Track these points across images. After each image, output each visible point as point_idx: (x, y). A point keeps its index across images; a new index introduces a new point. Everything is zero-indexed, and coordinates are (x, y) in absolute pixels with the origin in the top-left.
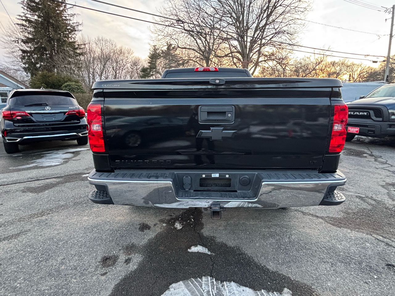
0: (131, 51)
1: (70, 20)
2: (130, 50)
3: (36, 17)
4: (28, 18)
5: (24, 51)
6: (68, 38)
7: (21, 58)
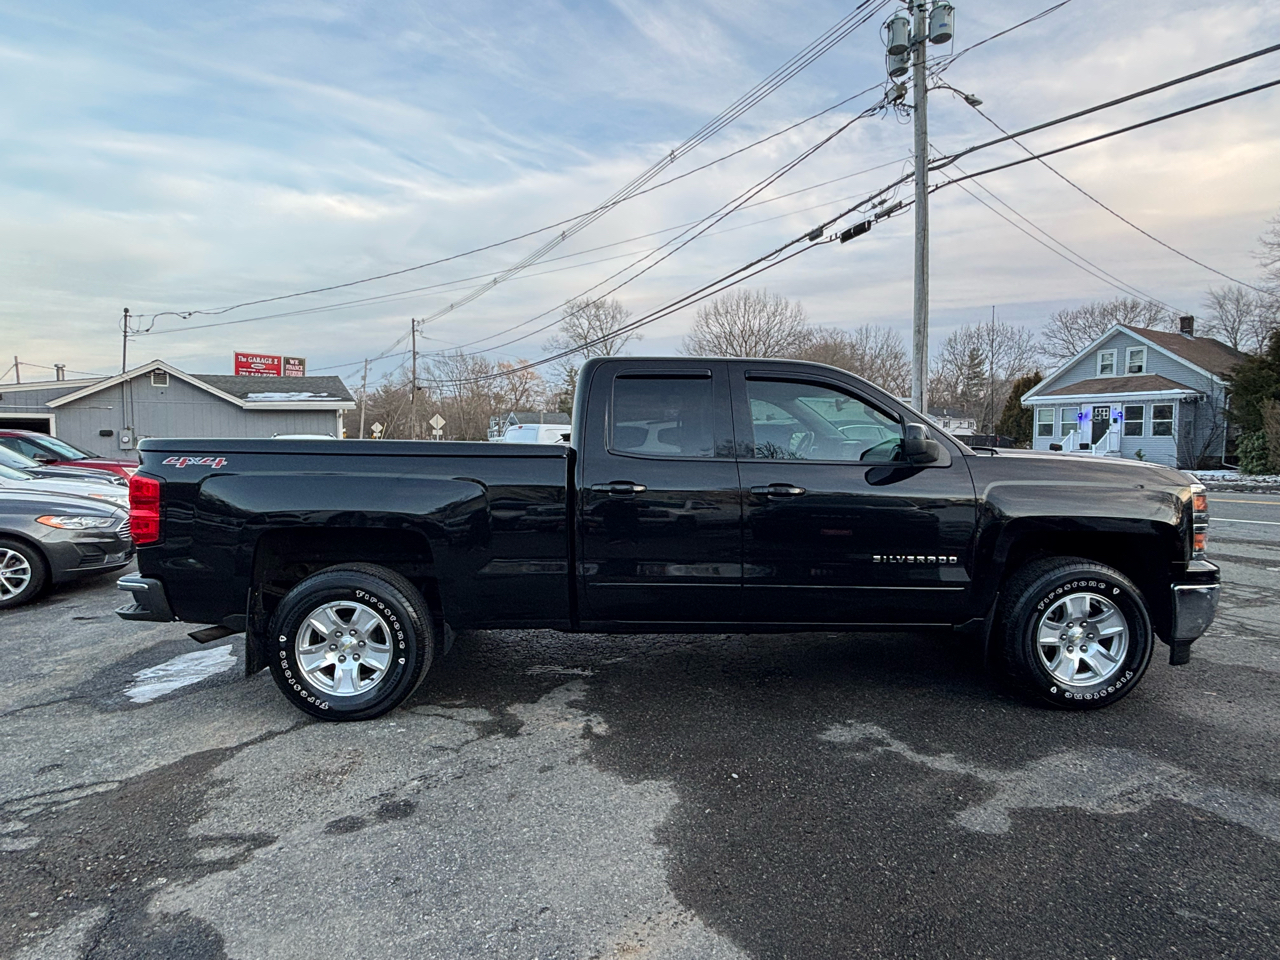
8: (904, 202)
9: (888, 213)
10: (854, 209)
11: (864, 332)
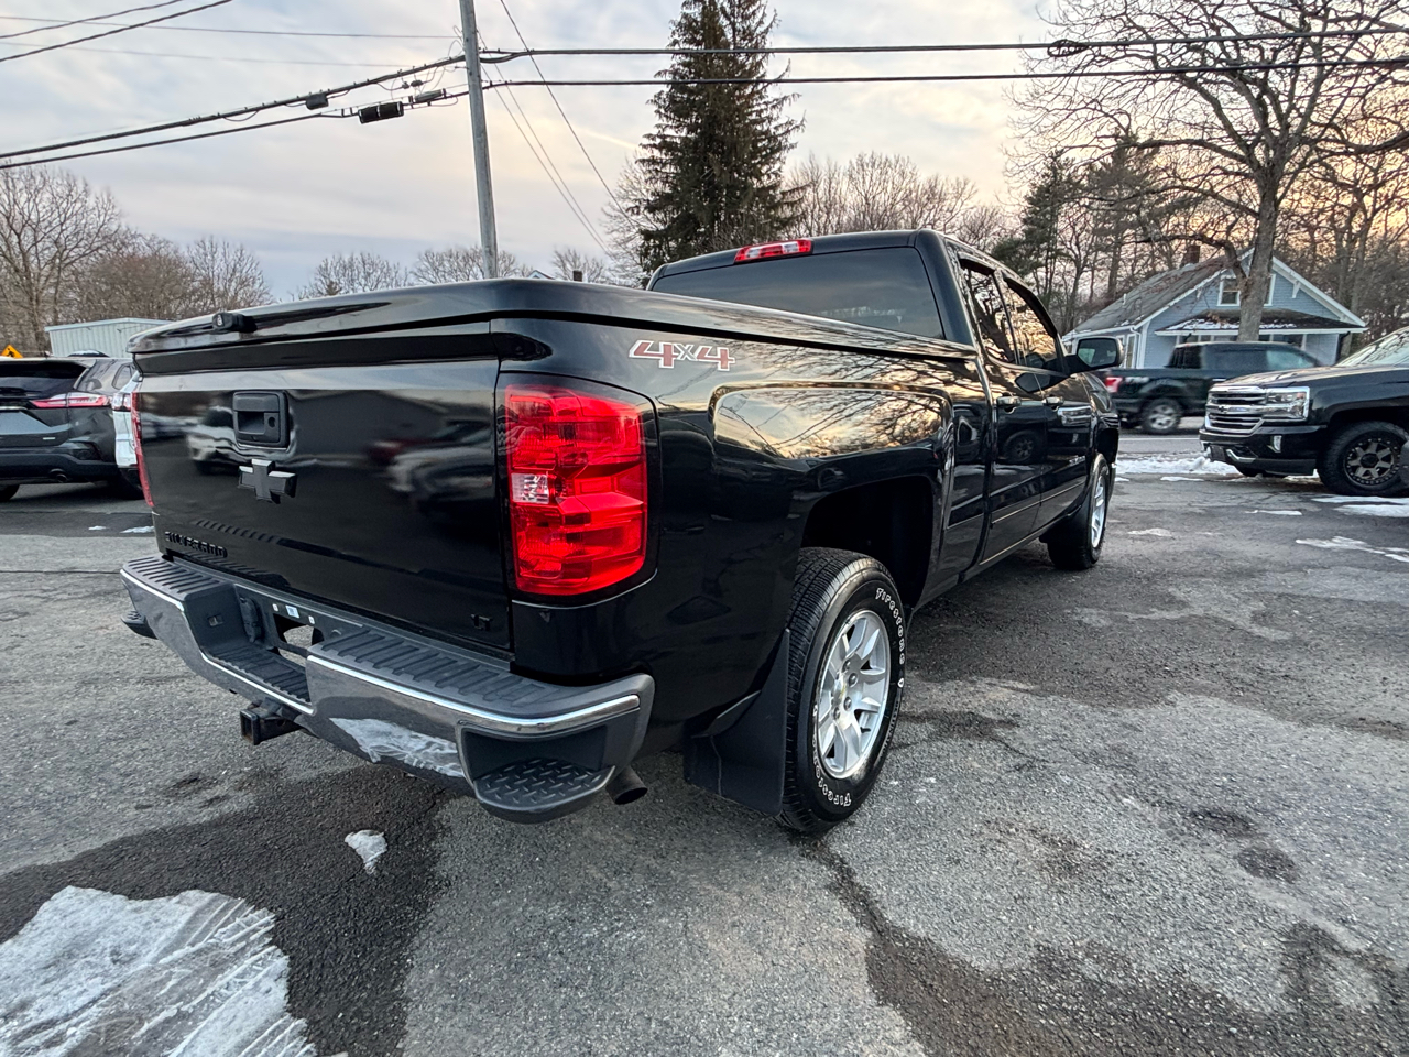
0: (968, 187)
1: (770, 119)
2: (965, 184)
3: (684, 133)
4: (668, 139)
5: (647, 235)
6: (759, 176)
7: (641, 255)
8: (449, 93)
9: (430, 98)
10: (376, 81)
11: (208, 244)
